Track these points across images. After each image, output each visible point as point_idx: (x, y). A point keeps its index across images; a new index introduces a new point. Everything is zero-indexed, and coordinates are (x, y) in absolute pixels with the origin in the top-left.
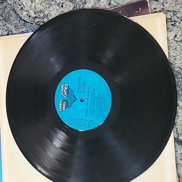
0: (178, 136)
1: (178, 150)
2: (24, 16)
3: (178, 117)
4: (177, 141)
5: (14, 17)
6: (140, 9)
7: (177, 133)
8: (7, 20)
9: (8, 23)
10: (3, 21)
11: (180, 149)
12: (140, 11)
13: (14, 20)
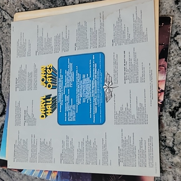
0: (173, 146)
1: (170, 158)
2: (69, 3)
3: (178, 129)
4: (171, 150)
5: (60, 2)
6: (163, 24)
7: (173, 143)
8: (54, 3)
9: (54, 5)
10: (50, 2)
11: (171, 157)
12: (162, 26)
13: (60, 4)
